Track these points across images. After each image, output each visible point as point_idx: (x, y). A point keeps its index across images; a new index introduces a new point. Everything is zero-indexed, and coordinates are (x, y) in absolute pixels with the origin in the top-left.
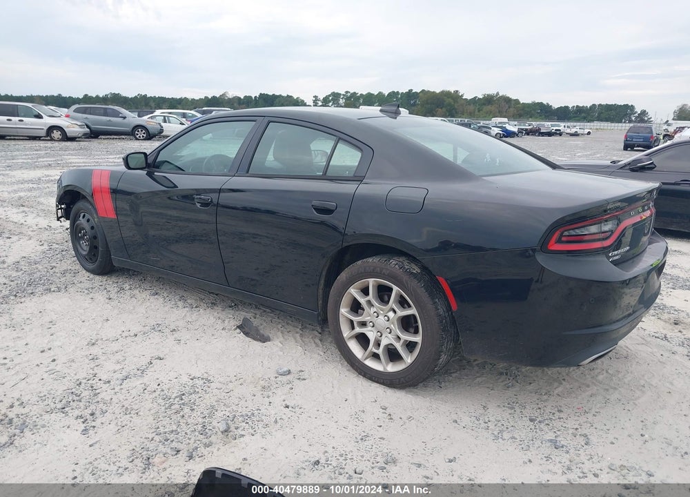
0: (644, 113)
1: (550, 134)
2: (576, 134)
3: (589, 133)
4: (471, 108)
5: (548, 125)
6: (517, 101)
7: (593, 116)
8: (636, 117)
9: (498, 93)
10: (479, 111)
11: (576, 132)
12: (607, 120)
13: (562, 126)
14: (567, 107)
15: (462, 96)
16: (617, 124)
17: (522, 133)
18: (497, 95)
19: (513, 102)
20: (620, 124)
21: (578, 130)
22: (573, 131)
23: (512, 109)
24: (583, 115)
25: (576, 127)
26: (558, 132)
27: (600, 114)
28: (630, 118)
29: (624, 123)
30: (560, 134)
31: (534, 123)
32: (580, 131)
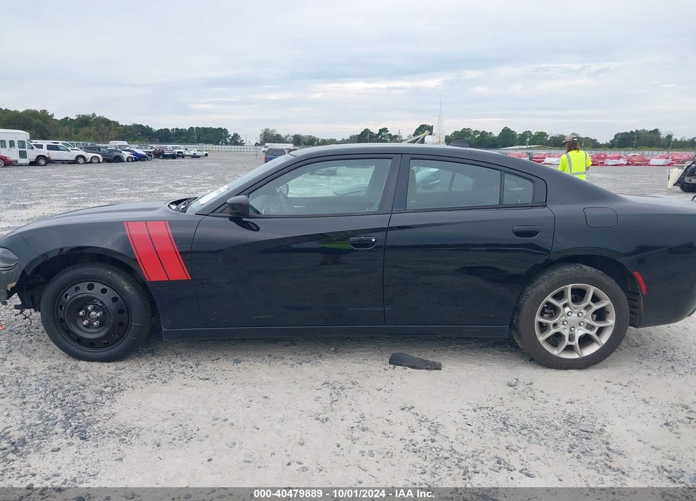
0: (236, 136)
1: (173, 157)
2: (194, 156)
3: (206, 155)
4: (66, 129)
5: (169, 148)
6: (116, 124)
7: (193, 138)
8: (231, 140)
9: (94, 115)
10: (76, 133)
11: (195, 154)
12: (207, 142)
13: (181, 148)
14: (167, 129)
15: (52, 116)
16: (233, 147)
17: (151, 156)
18: (93, 117)
19: (112, 124)
20: (217, 146)
21: (196, 152)
22: (192, 153)
23: (112, 131)
24: (183, 137)
25: (193, 149)
26: (181, 154)
27: (198, 137)
28: (226, 140)
29: (222, 144)
30: (183, 157)
31: (154, 146)
32: (198, 153)
